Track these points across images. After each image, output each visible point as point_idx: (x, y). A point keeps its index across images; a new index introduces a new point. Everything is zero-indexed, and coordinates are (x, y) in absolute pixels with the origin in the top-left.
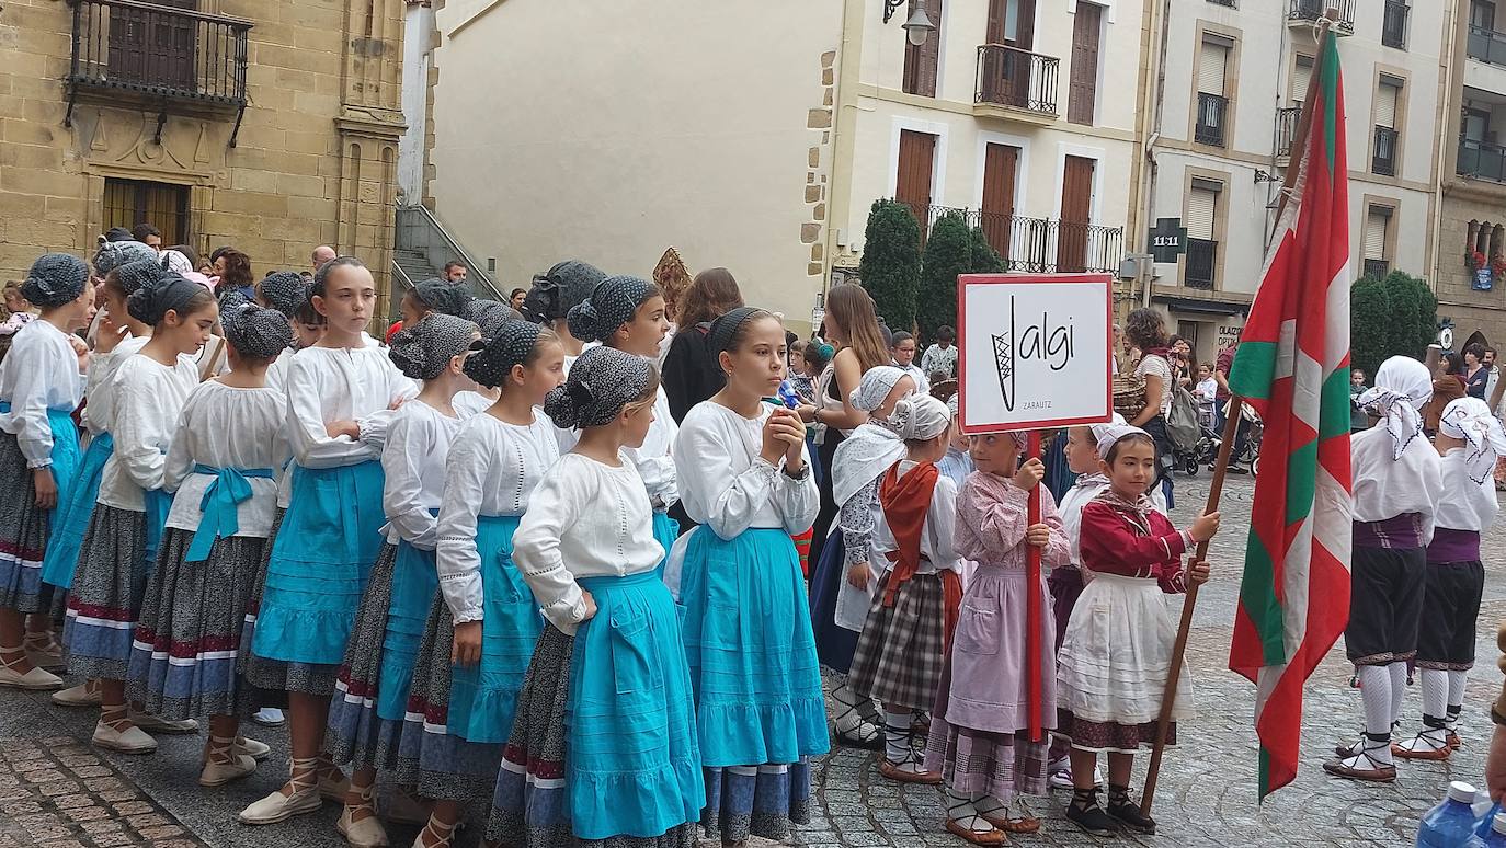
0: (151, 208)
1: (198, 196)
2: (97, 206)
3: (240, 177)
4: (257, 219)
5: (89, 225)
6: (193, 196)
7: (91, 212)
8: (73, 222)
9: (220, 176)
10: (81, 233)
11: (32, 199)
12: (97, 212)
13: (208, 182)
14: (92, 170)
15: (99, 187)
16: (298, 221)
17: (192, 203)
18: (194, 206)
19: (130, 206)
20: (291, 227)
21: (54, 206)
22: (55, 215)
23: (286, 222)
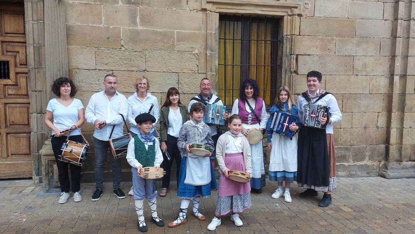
0: (254, 37)
1: (289, 24)
2: (213, 36)
3: (321, 6)
4: (333, 40)
5: (209, 52)
6: (285, 25)
7: (209, 42)
8: (196, 51)
9: (306, 6)
10: (203, 60)
11: (165, 34)
12: (214, 43)
13: (296, 11)
14: (209, 7)
15: (215, 20)
16: (365, 39)
17: (285, 30)
18: (286, 30)
19: (239, 36)
20: (358, 45)
21: (182, 38)
22: (183, 46)
23: (355, 40)
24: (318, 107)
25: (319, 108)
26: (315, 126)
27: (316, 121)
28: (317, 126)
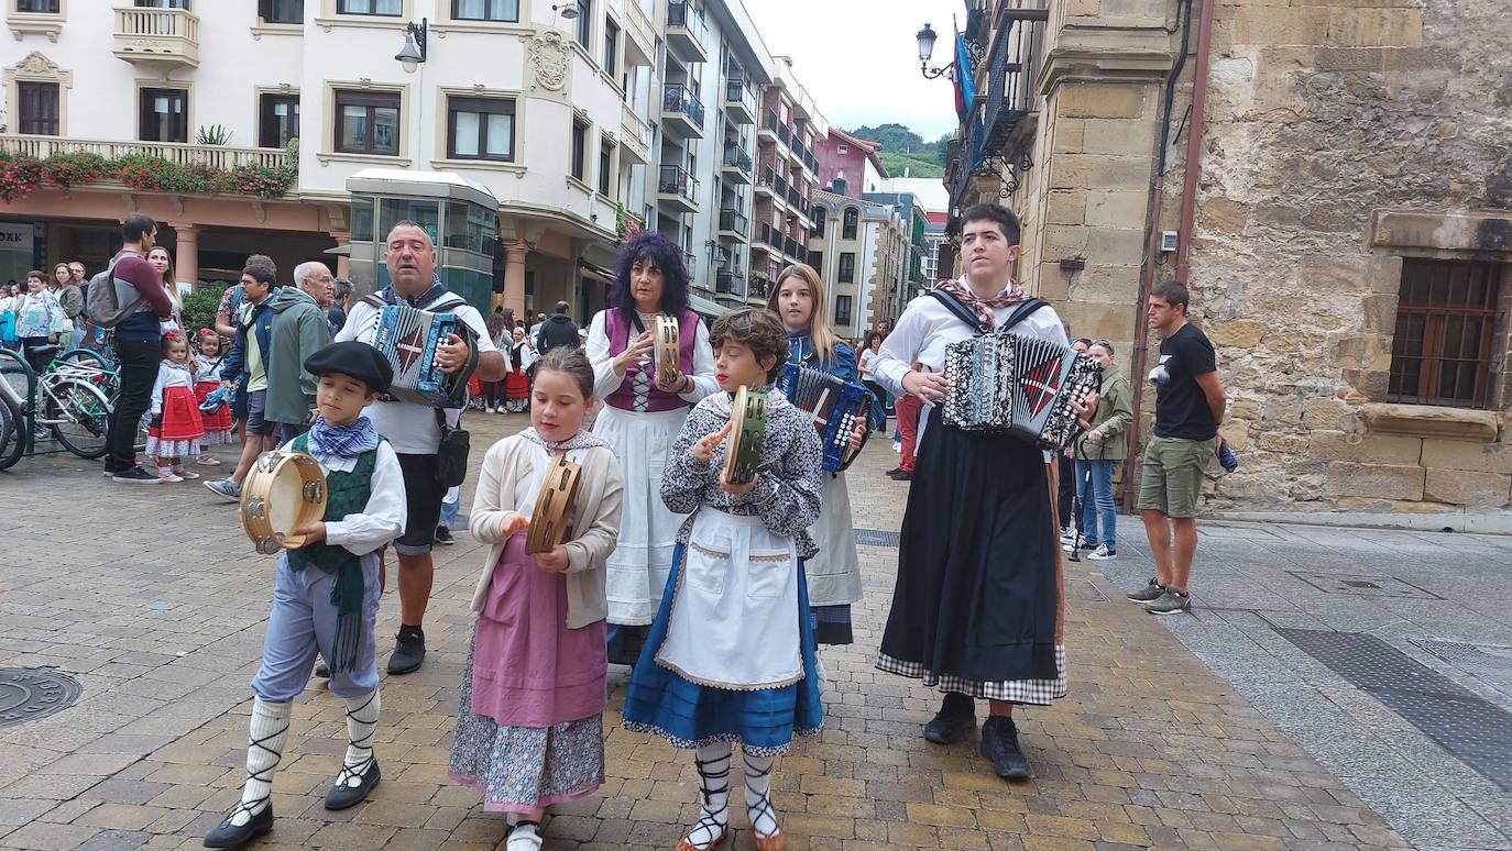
24: (1075, 362)
25: (1078, 367)
26: (1045, 436)
27: (1056, 414)
28: (1054, 434)
